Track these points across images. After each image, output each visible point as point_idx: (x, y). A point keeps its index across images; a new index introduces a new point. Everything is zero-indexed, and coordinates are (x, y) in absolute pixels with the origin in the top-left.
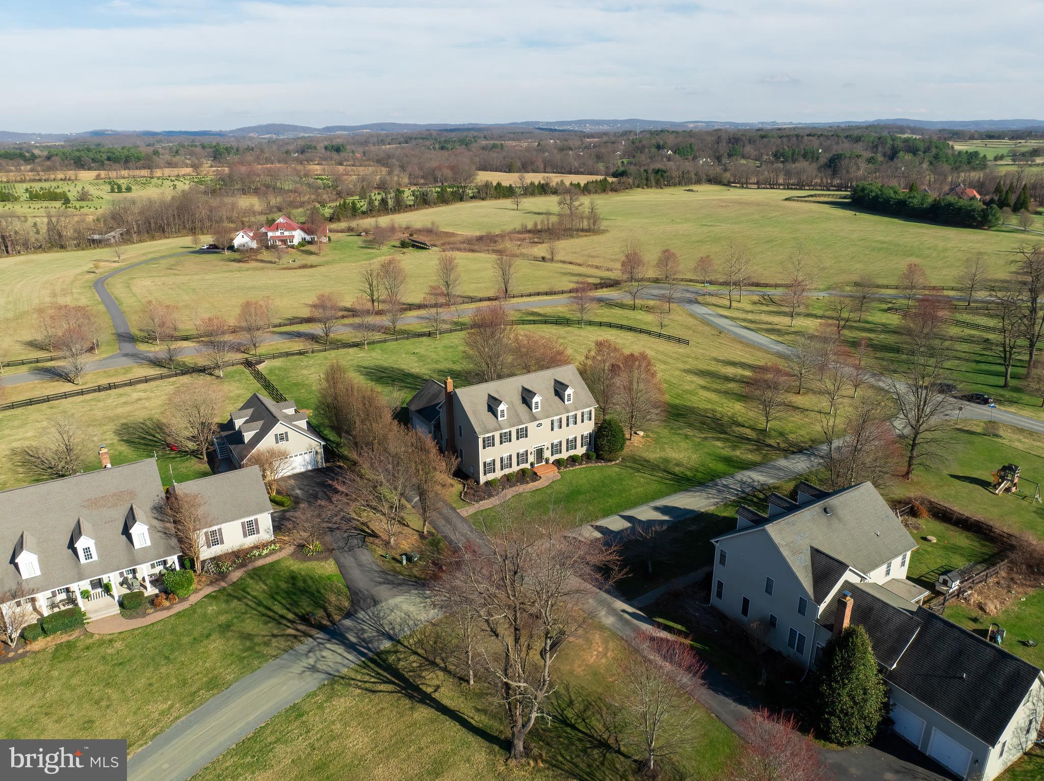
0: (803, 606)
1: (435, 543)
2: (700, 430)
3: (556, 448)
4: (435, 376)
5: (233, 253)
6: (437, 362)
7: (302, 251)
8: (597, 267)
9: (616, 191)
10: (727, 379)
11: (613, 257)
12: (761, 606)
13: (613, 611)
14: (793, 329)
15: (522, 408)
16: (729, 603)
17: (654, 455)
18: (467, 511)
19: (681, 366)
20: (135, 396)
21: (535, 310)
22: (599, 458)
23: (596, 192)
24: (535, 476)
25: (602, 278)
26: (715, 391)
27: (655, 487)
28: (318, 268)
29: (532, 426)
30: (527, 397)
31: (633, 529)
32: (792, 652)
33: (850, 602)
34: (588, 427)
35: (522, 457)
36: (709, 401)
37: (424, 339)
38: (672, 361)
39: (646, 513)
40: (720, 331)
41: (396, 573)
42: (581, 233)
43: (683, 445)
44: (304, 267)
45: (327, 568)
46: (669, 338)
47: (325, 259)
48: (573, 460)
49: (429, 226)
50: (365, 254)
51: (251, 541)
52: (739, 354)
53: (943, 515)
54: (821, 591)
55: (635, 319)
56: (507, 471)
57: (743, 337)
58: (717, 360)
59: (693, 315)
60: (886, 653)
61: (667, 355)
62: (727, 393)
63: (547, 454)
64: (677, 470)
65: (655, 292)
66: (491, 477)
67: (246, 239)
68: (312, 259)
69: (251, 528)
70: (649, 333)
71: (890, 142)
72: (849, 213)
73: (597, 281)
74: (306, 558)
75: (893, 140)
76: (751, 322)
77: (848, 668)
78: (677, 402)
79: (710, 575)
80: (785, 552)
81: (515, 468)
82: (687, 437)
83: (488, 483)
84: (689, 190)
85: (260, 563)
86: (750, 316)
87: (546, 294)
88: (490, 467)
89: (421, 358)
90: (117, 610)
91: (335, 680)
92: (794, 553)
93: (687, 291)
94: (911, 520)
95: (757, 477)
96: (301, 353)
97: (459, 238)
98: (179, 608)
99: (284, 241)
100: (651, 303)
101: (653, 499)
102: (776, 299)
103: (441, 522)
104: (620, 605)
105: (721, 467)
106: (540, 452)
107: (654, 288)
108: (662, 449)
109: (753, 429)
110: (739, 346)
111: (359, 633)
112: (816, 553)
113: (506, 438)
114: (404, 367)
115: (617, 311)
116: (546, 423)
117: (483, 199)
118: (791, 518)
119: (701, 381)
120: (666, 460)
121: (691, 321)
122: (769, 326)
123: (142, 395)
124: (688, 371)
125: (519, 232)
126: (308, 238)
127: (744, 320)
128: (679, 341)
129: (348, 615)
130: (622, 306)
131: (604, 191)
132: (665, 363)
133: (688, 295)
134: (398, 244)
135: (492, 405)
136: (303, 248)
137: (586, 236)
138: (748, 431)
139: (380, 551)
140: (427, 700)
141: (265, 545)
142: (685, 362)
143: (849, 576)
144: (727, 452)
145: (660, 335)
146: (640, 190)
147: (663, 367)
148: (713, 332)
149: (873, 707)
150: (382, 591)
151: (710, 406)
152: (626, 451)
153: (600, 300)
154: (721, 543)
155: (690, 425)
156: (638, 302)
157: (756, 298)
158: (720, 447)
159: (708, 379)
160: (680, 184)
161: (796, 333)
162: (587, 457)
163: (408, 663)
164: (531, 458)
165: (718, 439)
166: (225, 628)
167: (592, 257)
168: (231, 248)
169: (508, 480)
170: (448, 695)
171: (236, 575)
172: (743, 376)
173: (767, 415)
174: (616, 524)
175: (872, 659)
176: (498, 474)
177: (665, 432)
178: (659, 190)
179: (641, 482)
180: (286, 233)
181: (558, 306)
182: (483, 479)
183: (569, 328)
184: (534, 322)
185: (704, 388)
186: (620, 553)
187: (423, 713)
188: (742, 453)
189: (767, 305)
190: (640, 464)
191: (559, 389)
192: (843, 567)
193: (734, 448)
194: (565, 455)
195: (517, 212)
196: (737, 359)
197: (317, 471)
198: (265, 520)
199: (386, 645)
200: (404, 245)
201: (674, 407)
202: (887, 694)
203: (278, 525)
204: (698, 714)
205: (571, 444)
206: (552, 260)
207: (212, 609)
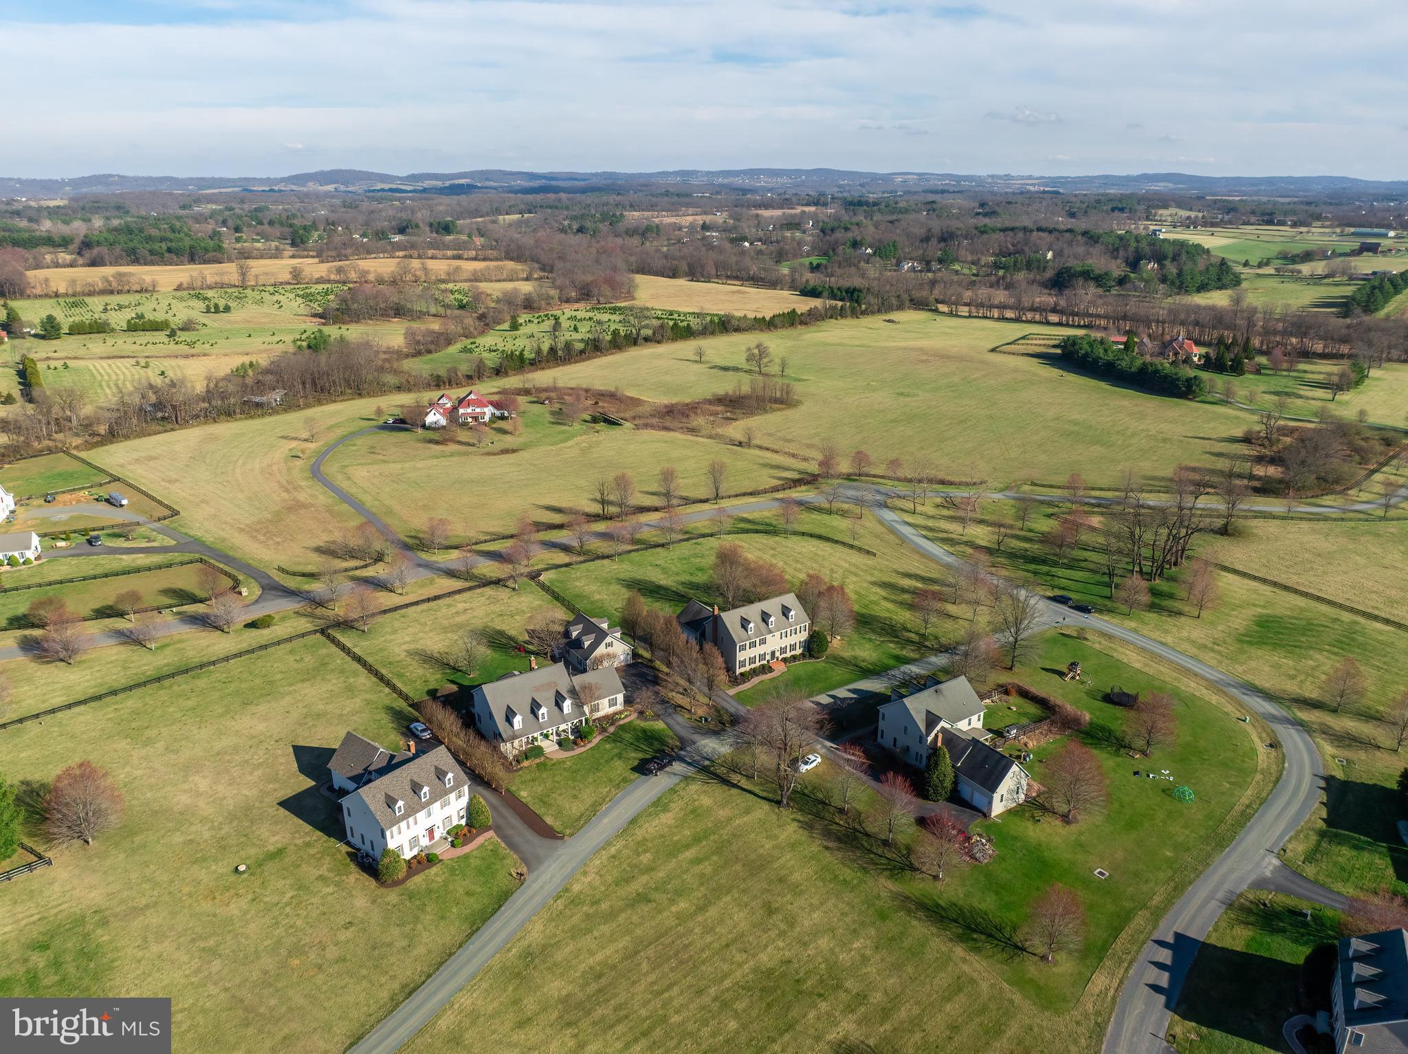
0: (922, 739)
1: (718, 711)
2: (880, 635)
3: (783, 650)
4: (680, 587)
5: (426, 432)
6: (677, 574)
7: (495, 429)
8: (794, 456)
9: (806, 324)
10: (904, 590)
11: (808, 442)
12: (903, 741)
13: (825, 747)
14: (964, 539)
15: (763, 625)
16: (887, 741)
17: (847, 654)
18: (732, 692)
19: (869, 578)
20: (461, 606)
21: (745, 515)
22: (811, 656)
23: (783, 327)
24: (771, 670)
25: (800, 472)
26: (894, 601)
27: (847, 676)
28: (521, 453)
29: (769, 637)
30: (765, 617)
31: (835, 703)
32: (917, 763)
33: (940, 736)
34: (804, 636)
35: (762, 657)
36: (888, 610)
37: (659, 550)
38: (861, 573)
39: (842, 693)
40: (903, 540)
41: (700, 728)
42: (775, 406)
43: (867, 646)
44: (505, 451)
45: (659, 725)
46: (860, 549)
47: (521, 440)
48: (794, 658)
49: (613, 390)
50: (560, 433)
51: (613, 709)
52: (917, 566)
53: (1024, 694)
54: (929, 731)
55: (833, 528)
56: (753, 666)
57: (921, 547)
58: (898, 573)
59: (881, 522)
60: (955, 759)
61: (858, 567)
62: (902, 604)
63: (778, 654)
64: (863, 664)
65: (851, 493)
66: (743, 670)
67: (438, 417)
68: (509, 441)
69: (613, 703)
70: (843, 544)
71: (1133, 244)
72: (1054, 372)
73: (796, 476)
74: (646, 719)
75: (1138, 241)
76: (931, 529)
77: (936, 764)
78: (864, 611)
79: (877, 728)
80: (912, 712)
81: (758, 664)
82: (870, 640)
83: (742, 674)
84: (889, 321)
85: (622, 722)
86: (930, 523)
87: (751, 494)
88: (743, 664)
89: (664, 570)
90: (557, 747)
91: (686, 778)
92: (917, 713)
93: (879, 492)
94: (1005, 697)
95: (914, 669)
96: (567, 565)
97: (646, 409)
98: (589, 746)
99: (475, 419)
100: (846, 506)
101: (846, 684)
102: (957, 501)
103: (719, 700)
104: (829, 744)
105: (892, 662)
106: (773, 653)
107: (850, 488)
108: (853, 650)
109: (917, 633)
110: (916, 557)
111: (691, 757)
112: (928, 712)
113: (753, 645)
114: (654, 579)
115: (816, 516)
116: (778, 634)
117: (659, 342)
118: (917, 695)
119: (882, 592)
120: (855, 658)
121: (880, 529)
122: (945, 535)
123: (467, 605)
124: (874, 583)
125: (710, 402)
126: (498, 413)
127: (925, 528)
128: (868, 552)
129: (681, 749)
130: (820, 510)
131: (792, 324)
132: (856, 575)
133: (878, 497)
134: (588, 418)
135: (744, 623)
136: (494, 426)
137: (779, 410)
138: (912, 635)
139: (687, 716)
140: (735, 786)
141: (621, 712)
142: (872, 574)
143: (942, 724)
144: (897, 652)
145: (852, 547)
146: (833, 321)
147: (854, 579)
148: (897, 541)
149: (948, 784)
150: (696, 737)
151: (888, 615)
152: (829, 651)
153: (800, 503)
154: (882, 709)
155: (874, 631)
156: (836, 505)
157: (939, 500)
158: (893, 648)
159: (889, 591)
160: (879, 311)
161: (966, 543)
162: (803, 655)
163: (722, 771)
164: (768, 657)
165: (891, 642)
166: (620, 756)
167: (789, 441)
168: (424, 426)
169: (754, 672)
170: (744, 783)
171: (612, 729)
172: (916, 588)
173: (926, 622)
174: (824, 699)
175: (948, 760)
176: (748, 668)
177: (855, 636)
178: (854, 322)
179: (838, 673)
180: (478, 410)
181: (762, 509)
182: (738, 671)
183: (777, 539)
184: (747, 531)
185: (885, 598)
186: (829, 714)
187: (734, 791)
188: (906, 653)
189: (948, 508)
190: (838, 661)
191: (785, 611)
192: (940, 719)
193: (902, 649)
194: (788, 655)
195: (700, 366)
196: (913, 571)
197: (629, 666)
198: (620, 698)
199: (707, 763)
200: (595, 420)
201: (862, 615)
202: (956, 777)
203: (628, 701)
204: (869, 791)
205: (793, 647)
206: (749, 445)
207: (608, 746)
